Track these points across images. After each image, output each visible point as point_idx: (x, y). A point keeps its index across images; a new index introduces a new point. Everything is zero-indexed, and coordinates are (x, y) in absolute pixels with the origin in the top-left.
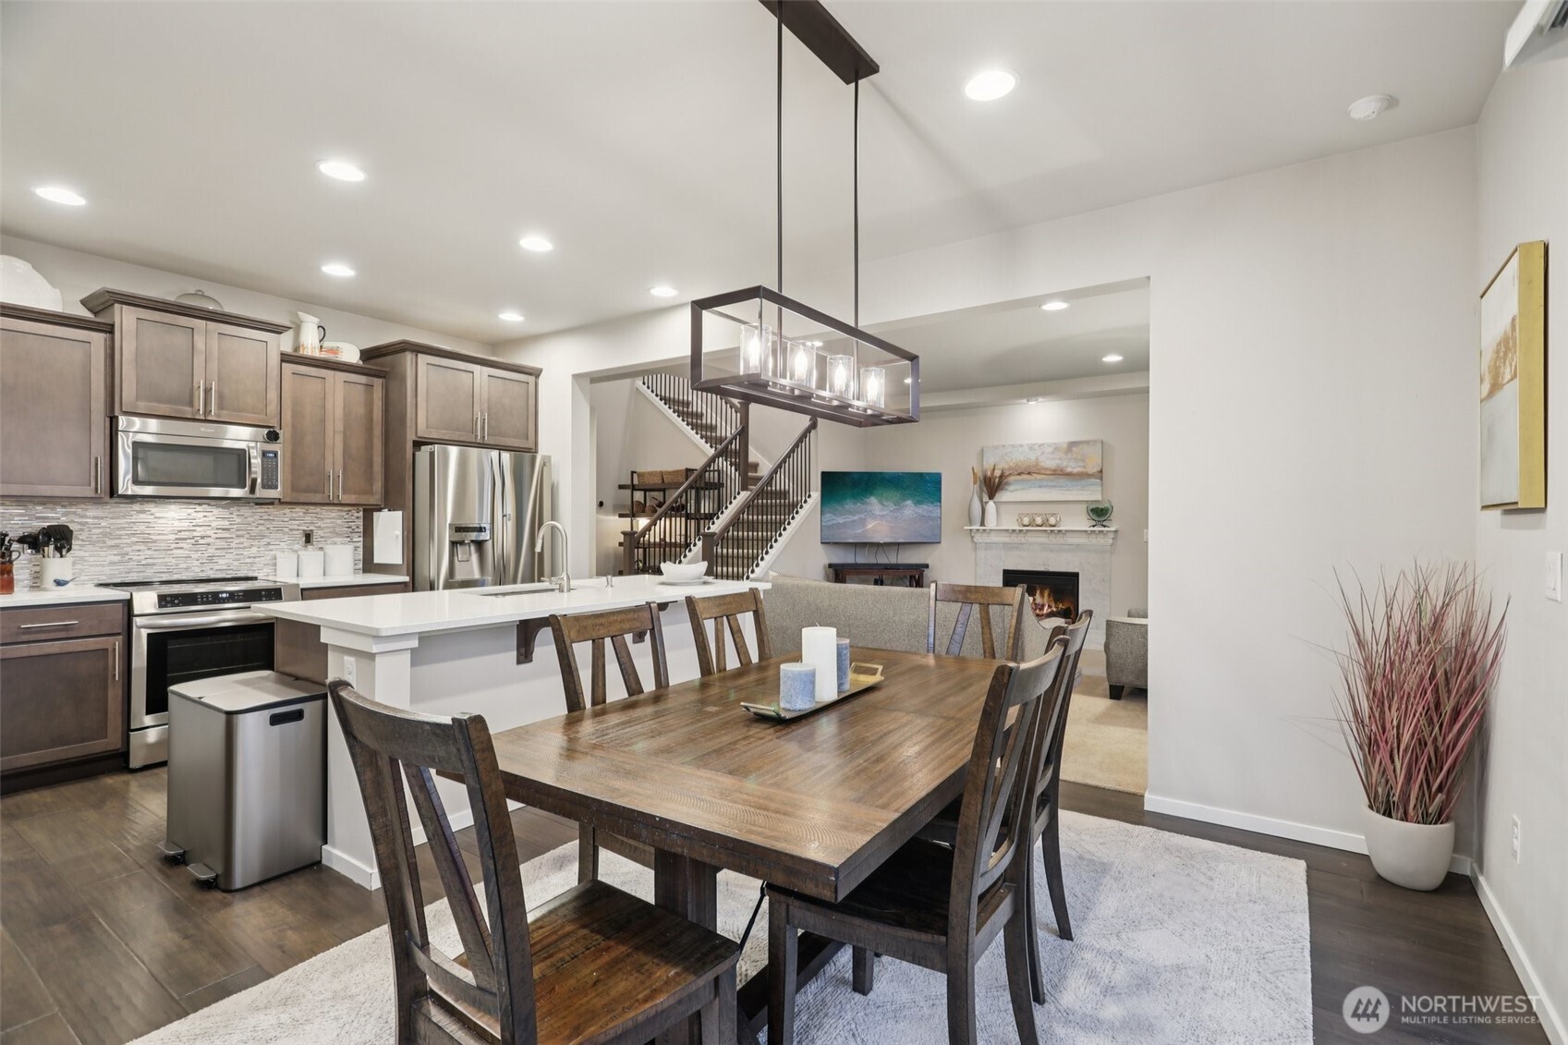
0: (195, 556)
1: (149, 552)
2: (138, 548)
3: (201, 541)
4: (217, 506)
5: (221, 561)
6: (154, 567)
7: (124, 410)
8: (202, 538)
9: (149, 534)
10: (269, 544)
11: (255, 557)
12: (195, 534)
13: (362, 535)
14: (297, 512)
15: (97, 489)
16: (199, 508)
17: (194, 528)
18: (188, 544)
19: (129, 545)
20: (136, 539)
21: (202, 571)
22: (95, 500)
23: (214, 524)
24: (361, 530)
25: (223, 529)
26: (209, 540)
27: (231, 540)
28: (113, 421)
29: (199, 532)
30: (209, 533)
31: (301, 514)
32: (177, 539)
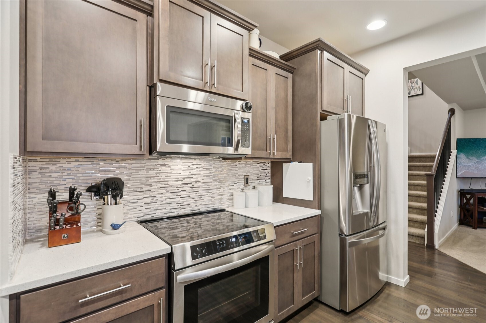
0: (192, 195)
1: (167, 194)
2: (161, 191)
3: (196, 185)
4: (204, 160)
5: (206, 199)
6: (171, 205)
7: (160, 78)
8: (196, 182)
9: (168, 181)
10: (229, 186)
11: (222, 195)
12: (193, 180)
13: (270, 177)
14: (242, 164)
15: (141, 147)
16: (194, 162)
17: (191, 176)
18: (188, 187)
19: (156, 189)
20: (160, 185)
21: (196, 206)
22: (138, 157)
23: (202, 173)
24: (270, 174)
25: (206, 176)
26: (199, 184)
27: (210, 184)
28: (152, 88)
29: (195, 178)
30: (199, 179)
31: (244, 165)
32: (183, 184)
